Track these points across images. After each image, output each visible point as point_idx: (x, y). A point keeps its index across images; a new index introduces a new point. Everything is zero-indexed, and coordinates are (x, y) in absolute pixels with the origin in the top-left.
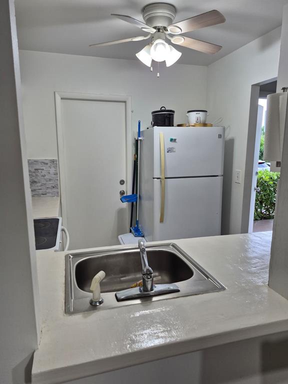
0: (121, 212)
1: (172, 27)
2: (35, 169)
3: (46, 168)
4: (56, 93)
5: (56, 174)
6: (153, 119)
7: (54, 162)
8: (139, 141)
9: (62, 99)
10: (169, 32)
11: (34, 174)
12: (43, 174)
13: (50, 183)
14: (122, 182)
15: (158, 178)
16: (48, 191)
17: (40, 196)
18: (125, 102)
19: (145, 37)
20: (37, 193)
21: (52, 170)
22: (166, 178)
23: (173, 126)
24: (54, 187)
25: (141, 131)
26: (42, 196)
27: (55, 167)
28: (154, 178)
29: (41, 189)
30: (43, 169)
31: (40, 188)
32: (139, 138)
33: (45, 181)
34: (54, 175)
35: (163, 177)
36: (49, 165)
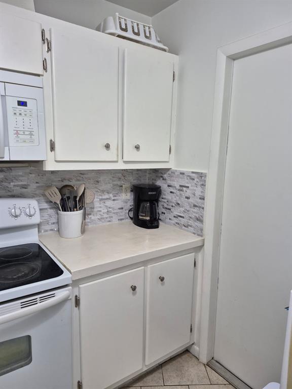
2: (181, 186)
3: (191, 186)
5: (203, 198)
7: (201, 177)
11: (178, 193)
12: (187, 194)
13: (194, 210)
16: (191, 222)
17: (182, 228)
20: (179, 222)
21: (198, 193)
24: (198, 219)
27: (203, 186)
29: (183, 217)
30: (188, 187)
31: (182, 215)
33: (189, 207)
34: (200, 198)
36: (195, 181)
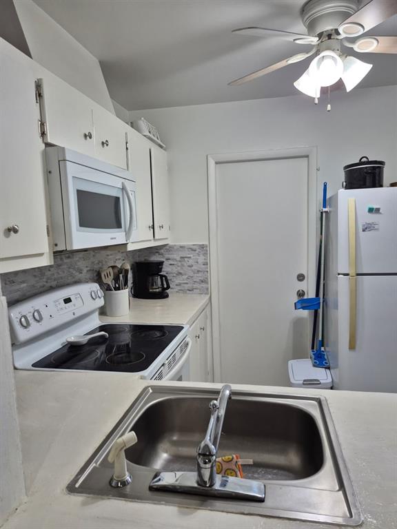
0: (297, 323)
1: (346, 25)
2: (181, 258)
3: (194, 256)
4: (209, 156)
5: (205, 264)
6: (346, 178)
7: (203, 248)
8: (324, 214)
9: (216, 163)
10: (343, 35)
11: (180, 264)
12: (190, 263)
13: (198, 275)
14: (301, 278)
15: (345, 275)
16: (196, 286)
17: (186, 293)
18: (307, 156)
19: (307, 53)
20: (182, 288)
21: (201, 259)
22: (358, 275)
23: (381, 186)
24: (202, 282)
25: (328, 197)
26: (188, 292)
27: (205, 254)
28: (339, 274)
29: (187, 283)
30: (190, 257)
32: (324, 210)
33: (192, 273)
35: (352, 272)
36: (197, 252)
